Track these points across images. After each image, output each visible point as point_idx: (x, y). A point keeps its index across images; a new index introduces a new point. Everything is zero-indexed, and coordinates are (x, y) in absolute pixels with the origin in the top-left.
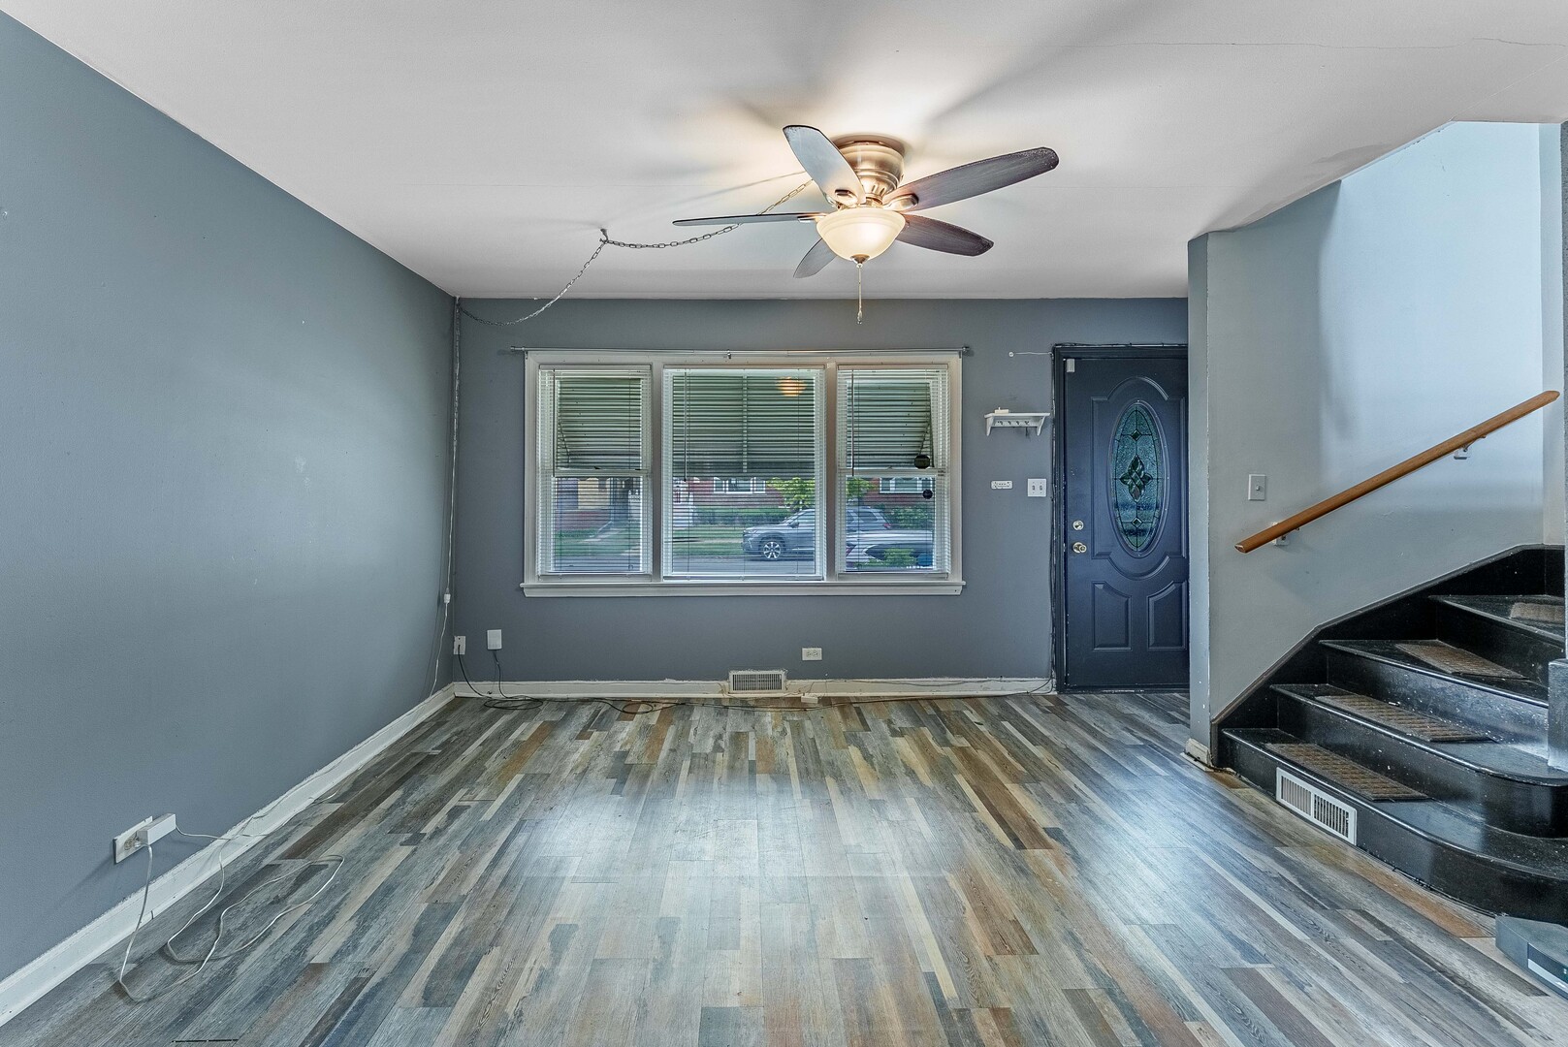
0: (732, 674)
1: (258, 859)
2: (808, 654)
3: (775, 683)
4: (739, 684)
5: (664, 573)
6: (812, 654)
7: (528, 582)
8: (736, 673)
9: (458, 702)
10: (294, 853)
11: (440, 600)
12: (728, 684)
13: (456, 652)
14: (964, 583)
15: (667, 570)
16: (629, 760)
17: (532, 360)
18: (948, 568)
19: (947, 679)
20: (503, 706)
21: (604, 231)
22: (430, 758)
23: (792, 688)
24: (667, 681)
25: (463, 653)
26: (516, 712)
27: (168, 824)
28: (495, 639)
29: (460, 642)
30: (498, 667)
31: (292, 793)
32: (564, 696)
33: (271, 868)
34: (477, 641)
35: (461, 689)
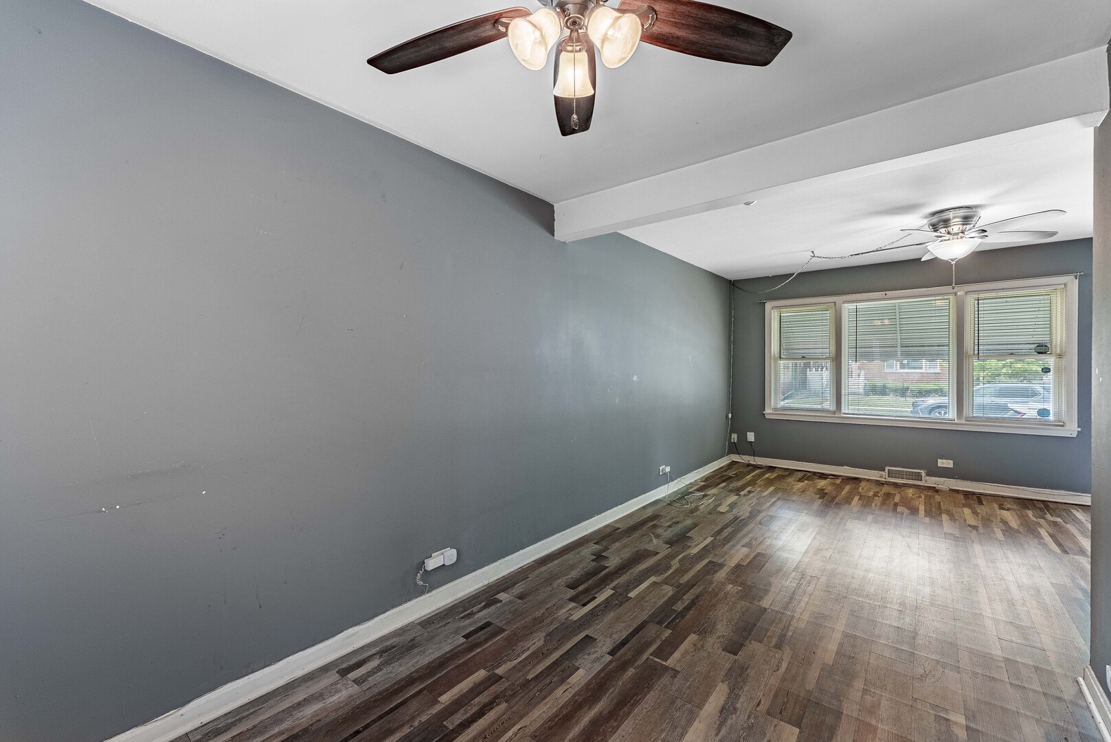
0: (887, 468)
1: (688, 489)
2: (943, 463)
3: (919, 477)
4: (890, 474)
5: (843, 411)
6: (945, 463)
7: (767, 411)
8: (889, 468)
9: (734, 463)
10: (698, 490)
11: (727, 416)
12: (885, 474)
13: (732, 441)
14: (1080, 430)
15: (844, 409)
16: (825, 491)
17: (768, 306)
18: (1064, 418)
19: (1064, 492)
20: (756, 467)
21: (813, 252)
22: (731, 477)
23: (932, 481)
24: (845, 467)
25: (736, 441)
26: (763, 470)
27: (668, 469)
28: (751, 437)
29: (734, 437)
30: (752, 450)
31: (689, 475)
32: (787, 467)
33: (691, 493)
34: (743, 437)
35: (735, 458)
